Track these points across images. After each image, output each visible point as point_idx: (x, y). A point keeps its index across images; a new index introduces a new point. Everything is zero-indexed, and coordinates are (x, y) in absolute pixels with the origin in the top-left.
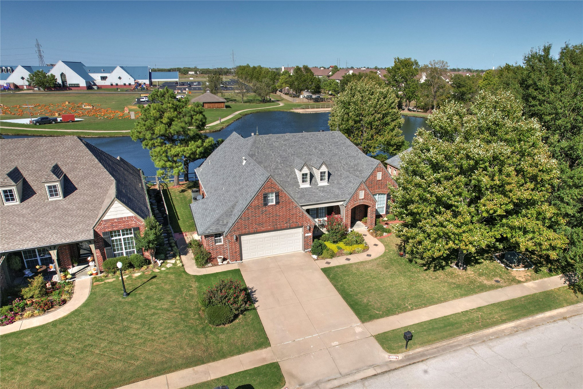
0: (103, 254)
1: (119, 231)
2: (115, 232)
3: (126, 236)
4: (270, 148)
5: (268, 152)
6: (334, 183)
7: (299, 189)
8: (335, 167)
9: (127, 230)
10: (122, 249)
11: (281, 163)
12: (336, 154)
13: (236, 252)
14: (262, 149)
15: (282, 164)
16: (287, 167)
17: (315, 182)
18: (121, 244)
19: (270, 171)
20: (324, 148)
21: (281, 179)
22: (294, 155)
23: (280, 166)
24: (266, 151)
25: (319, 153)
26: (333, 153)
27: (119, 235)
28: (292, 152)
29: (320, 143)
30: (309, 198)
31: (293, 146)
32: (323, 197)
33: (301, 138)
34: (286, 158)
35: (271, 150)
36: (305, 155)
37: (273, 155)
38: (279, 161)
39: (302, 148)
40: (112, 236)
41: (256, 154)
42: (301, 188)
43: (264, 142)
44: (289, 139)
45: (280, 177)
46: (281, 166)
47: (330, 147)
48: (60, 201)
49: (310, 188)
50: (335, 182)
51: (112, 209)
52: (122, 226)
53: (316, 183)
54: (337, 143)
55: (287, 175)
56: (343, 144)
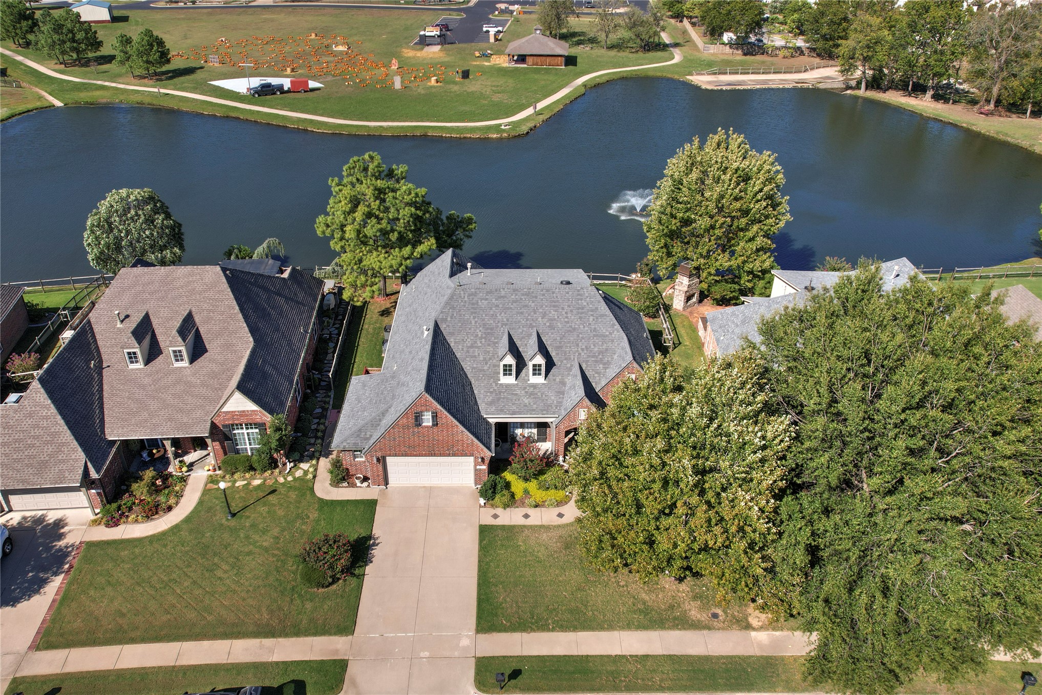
0: (223, 447)
1: (241, 425)
2: (237, 425)
3: (250, 431)
4: (472, 310)
5: (467, 317)
6: (555, 380)
7: (497, 384)
8: (565, 353)
9: (251, 424)
10: (245, 444)
11: (481, 338)
12: (574, 329)
13: (378, 476)
14: (460, 311)
15: (483, 340)
16: (489, 345)
17: (526, 375)
18: (244, 439)
19: (463, 350)
20: (558, 317)
21: (475, 366)
22: (506, 325)
23: (478, 342)
24: (464, 315)
25: (548, 324)
26: (571, 326)
27: (242, 428)
28: (505, 320)
29: (554, 306)
30: (504, 406)
31: (508, 308)
32: (526, 406)
33: (526, 294)
34: (492, 329)
35: (472, 313)
36: (523, 327)
37: (473, 322)
38: (480, 334)
39: (522, 313)
40: (234, 429)
41: (449, 319)
42: (501, 384)
43: (466, 299)
44: (505, 297)
45: (474, 361)
46: (481, 342)
47: (569, 315)
48: (185, 368)
49: (513, 385)
50: (558, 380)
51: (232, 401)
52: (244, 420)
53: (526, 378)
54: (583, 308)
55: (485, 359)
56: (592, 311)
